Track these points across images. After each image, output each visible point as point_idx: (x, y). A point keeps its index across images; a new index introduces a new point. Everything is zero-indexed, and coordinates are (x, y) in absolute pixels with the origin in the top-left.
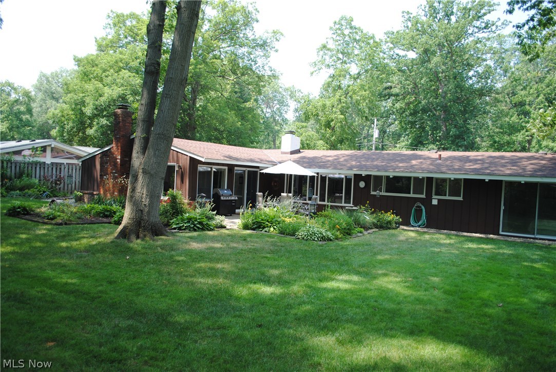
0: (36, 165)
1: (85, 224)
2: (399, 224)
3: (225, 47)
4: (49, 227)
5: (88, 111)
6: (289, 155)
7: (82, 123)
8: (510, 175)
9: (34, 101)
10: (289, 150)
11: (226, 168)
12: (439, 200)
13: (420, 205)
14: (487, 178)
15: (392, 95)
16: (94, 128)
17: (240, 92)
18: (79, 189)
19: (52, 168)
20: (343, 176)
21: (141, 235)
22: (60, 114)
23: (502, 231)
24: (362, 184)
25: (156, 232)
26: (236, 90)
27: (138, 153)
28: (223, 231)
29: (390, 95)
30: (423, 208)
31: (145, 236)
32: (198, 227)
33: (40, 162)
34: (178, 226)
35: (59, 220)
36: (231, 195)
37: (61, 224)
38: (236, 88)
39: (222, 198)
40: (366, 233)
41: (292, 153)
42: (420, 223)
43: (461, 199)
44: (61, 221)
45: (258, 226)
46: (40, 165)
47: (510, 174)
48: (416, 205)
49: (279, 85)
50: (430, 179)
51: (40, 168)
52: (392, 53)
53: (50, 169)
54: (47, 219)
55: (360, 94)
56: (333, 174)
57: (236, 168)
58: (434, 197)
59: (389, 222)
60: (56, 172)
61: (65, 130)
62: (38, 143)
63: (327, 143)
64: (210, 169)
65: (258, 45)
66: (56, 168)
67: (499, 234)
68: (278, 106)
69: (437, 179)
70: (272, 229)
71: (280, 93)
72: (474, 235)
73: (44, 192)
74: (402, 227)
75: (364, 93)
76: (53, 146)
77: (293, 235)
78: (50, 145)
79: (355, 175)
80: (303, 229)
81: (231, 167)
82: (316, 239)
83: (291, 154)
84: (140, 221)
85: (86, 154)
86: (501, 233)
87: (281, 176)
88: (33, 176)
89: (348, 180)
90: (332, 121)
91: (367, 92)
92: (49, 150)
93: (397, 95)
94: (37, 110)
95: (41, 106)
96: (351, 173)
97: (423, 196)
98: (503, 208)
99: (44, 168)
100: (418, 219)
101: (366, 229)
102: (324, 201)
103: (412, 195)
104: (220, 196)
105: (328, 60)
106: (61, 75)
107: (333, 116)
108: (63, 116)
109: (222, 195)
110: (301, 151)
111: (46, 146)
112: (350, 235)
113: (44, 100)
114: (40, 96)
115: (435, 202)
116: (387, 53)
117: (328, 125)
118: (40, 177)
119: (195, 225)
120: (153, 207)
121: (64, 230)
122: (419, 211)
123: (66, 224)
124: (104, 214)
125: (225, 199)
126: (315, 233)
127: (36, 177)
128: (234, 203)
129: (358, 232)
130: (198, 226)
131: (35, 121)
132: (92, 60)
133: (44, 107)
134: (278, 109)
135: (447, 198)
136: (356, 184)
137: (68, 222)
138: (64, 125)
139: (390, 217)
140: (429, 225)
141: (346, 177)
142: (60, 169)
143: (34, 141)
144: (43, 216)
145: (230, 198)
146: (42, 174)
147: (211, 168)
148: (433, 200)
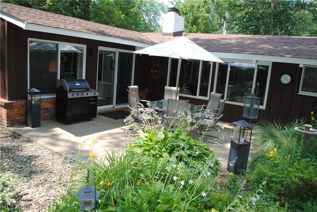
6: (172, 37)
11: (84, 47)
24: (286, 79)
39: (70, 96)
41: (176, 34)
57: (100, 48)
83: (174, 36)
87: (163, 60)
104: (67, 93)
109: (71, 90)
125: (75, 96)
128: (93, 101)
145: (85, 95)
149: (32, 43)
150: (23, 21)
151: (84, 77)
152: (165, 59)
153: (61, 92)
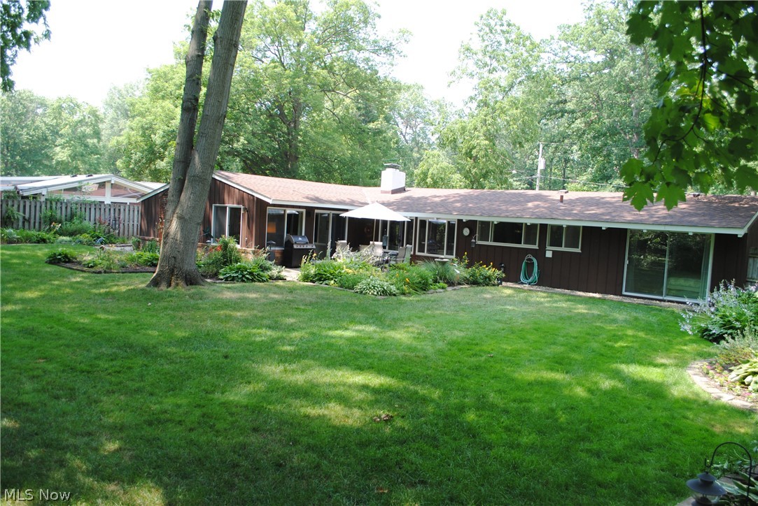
0: (90, 205)
1: (125, 272)
2: (502, 280)
3: (338, 51)
4: (85, 275)
5: (157, 139)
6: (390, 195)
7: (153, 154)
8: (630, 222)
9: (102, 121)
10: (390, 189)
11: (304, 211)
12: (554, 252)
13: (532, 258)
14: (604, 226)
15: (566, 112)
16: (166, 160)
17: (365, 108)
18: (137, 234)
19: (110, 210)
20: (445, 221)
21: (173, 284)
22: (126, 142)
23: (626, 291)
24: (466, 232)
25: (191, 281)
26: (359, 105)
27: (173, 196)
28: (280, 283)
29: (563, 112)
30: (535, 261)
31: (177, 284)
32: (248, 279)
33: (94, 202)
34: (225, 276)
35: (97, 269)
36: (307, 243)
37: (100, 272)
38: (359, 103)
39: (295, 247)
40: (450, 289)
41: (394, 192)
42: (530, 280)
43: (578, 250)
44: (101, 270)
45: (320, 278)
46: (95, 205)
47: (632, 220)
48: (526, 258)
49: (424, 96)
50: (544, 226)
51: (95, 209)
52: (566, 54)
53: (107, 210)
54: (88, 267)
55: (509, 113)
56: (433, 218)
57: (316, 211)
58: (548, 248)
59: (489, 278)
60: (115, 213)
61: (132, 161)
62: (95, 179)
63: (466, 177)
64: (283, 212)
65: (381, 48)
66: (115, 209)
67: (621, 295)
68: (422, 125)
69: (552, 226)
70: (332, 282)
71: (424, 108)
72: (591, 295)
73: (99, 238)
74: (504, 283)
75: (515, 111)
76: (113, 182)
77: (352, 288)
78: (109, 181)
79: (458, 220)
80: (364, 282)
81: (310, 210)
82: (375, 293)
84: (173, 269)
85: (150, 191)
86: (624, 293)
87: (370, 222)
88: (87, 218)
89: (451, 226)
90: (474, 148)
91: (519, 111)
92: (108, 186)
93: (573, 112)
94: (107, 132)
95: (112, 127)
96: (454, 218)
97: (536, 247)
98: (627, 262)
99: (100, 209)
100: (529, 274)
101: (451, 284)
102: (423, 252)
103: (522, 246)
104: (293, 244)
105: (472, 67)
106: (137, 87)
107: (474, 142)
108: (130, 144)
109: (295, 243)
110: (407, 189)
111: (105, 182)
112: (425, 290)
113: (116, 120)
114: (111, 114)
115: (549, 254)
116: (560, 54)
117: (468, 154)
118: (95, 220)
119: (244, 276)
120: (187, 254)
121: (101, 277)
122: (530, 265)
123: (105, 272)
124: (152, 263)
125: (299, 247)
126: (374, 287)
127: (90, 220)
129: (439, 288)
130: (247, 276)
131: (104, 147)
132: (164, 73)
133: (116, 128)
134: (422, 129)
135: (563, 249)
136: (460, 232)
137: (107, 270)
138: (132, 154)
139: (490, 271)
140: (541, 282)
141: (449, 222)
142: (119, 210)
143: (91, 176)
144: (83, 263)
146: (97, 217)
147: (285, 211)
148: (547, 252)
149: (270, 210)
150: (270, 199)
151: (303, 234)
152: (372, 221)
153: (289, 244)
